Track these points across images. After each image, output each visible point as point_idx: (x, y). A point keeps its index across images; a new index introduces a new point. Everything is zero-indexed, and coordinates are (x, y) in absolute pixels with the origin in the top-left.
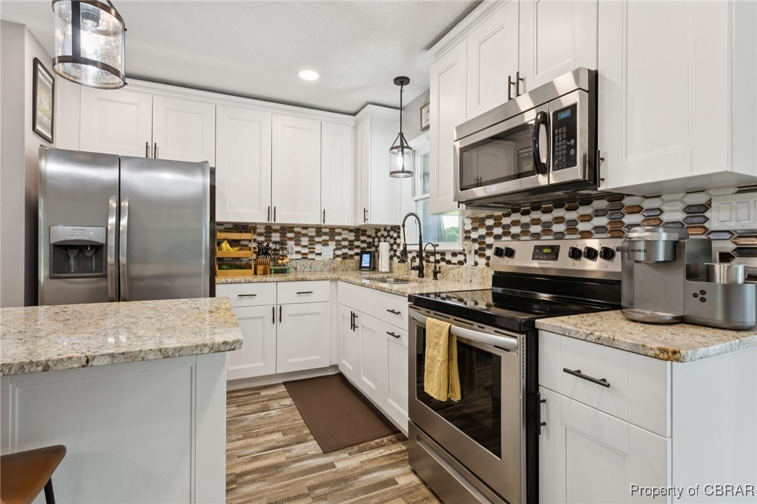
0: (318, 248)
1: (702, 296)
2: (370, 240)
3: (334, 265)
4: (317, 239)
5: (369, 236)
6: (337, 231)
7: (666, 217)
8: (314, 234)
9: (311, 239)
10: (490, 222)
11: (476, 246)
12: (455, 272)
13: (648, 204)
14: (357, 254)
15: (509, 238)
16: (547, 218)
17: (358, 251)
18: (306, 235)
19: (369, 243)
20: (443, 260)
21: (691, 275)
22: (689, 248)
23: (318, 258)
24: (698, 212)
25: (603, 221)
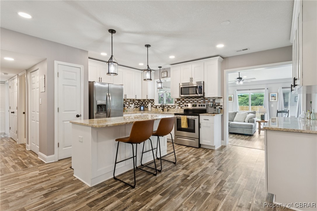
0: (131, 105)
1: (215, 110)
2: (142, 103)
3: (134, 110)
4: (130, 103)
5: (141, 102)
6: (134, 100)
7: (211, 101)
8: (129, 101)
9: (129, 102)
10: (182, 100)
11: (178, 104)
12: (173, 110)
13: (208, 99)
14: (139, 107)
15: (186, 103)
16: (193, 100)
17: (139, 106)
18: (128, 101)
19: (141, 104)
20: (169, 107)
21: (214, 108)
22: (214, 105)
23: (130, 108)
24: (214, 100)
25: (202, 101)
